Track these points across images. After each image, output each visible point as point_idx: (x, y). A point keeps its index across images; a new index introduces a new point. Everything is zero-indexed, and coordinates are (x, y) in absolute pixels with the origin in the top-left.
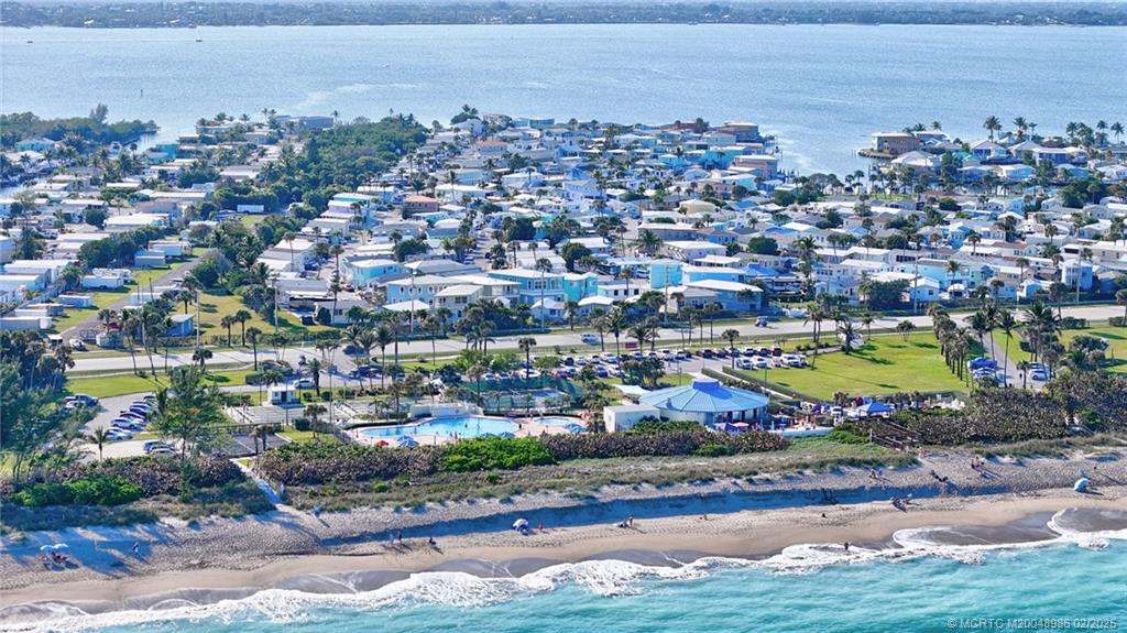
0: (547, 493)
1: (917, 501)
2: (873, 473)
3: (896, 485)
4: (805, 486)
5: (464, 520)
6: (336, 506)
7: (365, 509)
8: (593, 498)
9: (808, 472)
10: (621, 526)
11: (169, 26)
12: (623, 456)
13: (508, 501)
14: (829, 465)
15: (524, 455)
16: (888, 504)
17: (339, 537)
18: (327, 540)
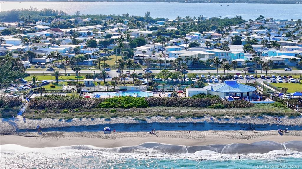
0: (127, 118)
1: (291, 132)
2: (276, 119)
3: (285, 124)
4: (242, 122)
5: (84, 125)
6: (37, 117)
7: (49, 119)
8: (145, 121)
9: (247, 117)
10: (150, 133)
11: (208, 2)
12: (177, 106)
13: (109, 119)
14: (258, 114)
15: (135, 103)
16: (276, 132)
17: (27, 129)
18: (21, 130)
